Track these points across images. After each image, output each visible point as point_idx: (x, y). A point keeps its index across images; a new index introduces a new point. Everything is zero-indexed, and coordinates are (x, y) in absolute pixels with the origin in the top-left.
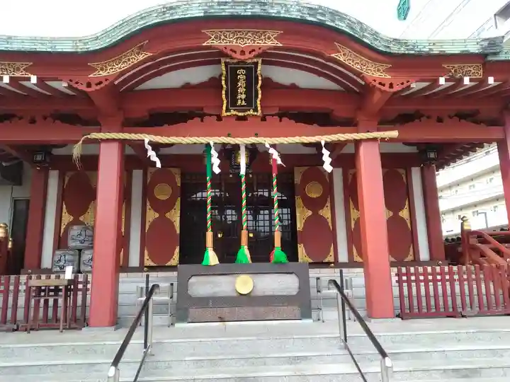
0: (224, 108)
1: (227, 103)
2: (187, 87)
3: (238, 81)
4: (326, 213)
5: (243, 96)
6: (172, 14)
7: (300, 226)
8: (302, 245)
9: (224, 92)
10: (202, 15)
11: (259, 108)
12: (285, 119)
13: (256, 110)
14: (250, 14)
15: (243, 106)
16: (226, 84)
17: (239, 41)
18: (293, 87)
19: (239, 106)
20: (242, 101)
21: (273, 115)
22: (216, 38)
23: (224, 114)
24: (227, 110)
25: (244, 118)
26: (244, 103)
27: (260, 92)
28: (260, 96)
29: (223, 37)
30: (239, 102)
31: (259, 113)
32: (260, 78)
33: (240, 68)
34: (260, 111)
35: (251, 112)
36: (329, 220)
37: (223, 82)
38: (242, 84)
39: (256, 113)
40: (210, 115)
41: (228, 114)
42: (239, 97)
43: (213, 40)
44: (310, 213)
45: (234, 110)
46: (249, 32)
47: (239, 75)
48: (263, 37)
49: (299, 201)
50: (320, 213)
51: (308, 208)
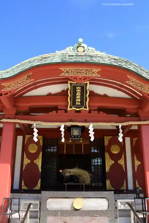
0: (69, 106)
1: (71, 103)
2: (50, 94)
3: (77, 92)
4: (121, 162)
5: (79, 100)
6: (45, 61)
7: (107, 169)
8: (109, 180)
9: (69, 98)
10: (61, 61)
11: (87, 106)
12: (101, 112)
13: (86, 107)
14: (85, 61)
15: (79, 105)
16: (71, 94)
17: (78, 74)
18: (105, 96)
19: (77, 105)
20: (78, 102)
21: (94, 110)
22: (67, 72)
23: (69, 109)
24: (71, 107)
25: (79, 111)
26: (79, 104)
27: (88, 98)
28: (88, 100)
29: (70, 72)
30: (77, 103)
31: (88, 109)
32: (88, 91)
33: (77, 86)
34: (88, 108)
35: (83, 108)
36: (124, 166)
37: (69, 93)
38: (78, 94)
39: (85, 109)
40: (61, 110)
41: (71, 109)
42: (77, 100)
43: (65, 73)
44: (113, 162)
45: (74, 107)
46: (84, 69)
47: (77, 89)
48: (91, 72)
49: (107, 155)
50: (119, 162)
51: (112, 159)
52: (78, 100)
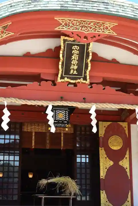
0: (59, 76)
1: (62, 72)
2: (28, 55)
3: (72, 54)
4: (124, 163)
5: (76, 67)
6: (35, 6)
7: (103, 174)
8: (104, 192)
9: (60, 63)
10: (59, 8)
11: (88, 78)
12: (108, 88)
13: (85, 79)
14: (96, 10)
15: (75, 75)
16: (63, 56)
17: (83, 29)
18: (114, 62)
19: (71, 75)
20: (74, 71)
21: (97, 84)
22: (66, 24)
23: (59, 80)
24: (62, 78)
25: (75, 85)
26: (75, 72)
27: (90, 65)
28: (89, 68)
29: (71, 25)
30: (72, 72)
31: (88, 82)
32: (91, 54)
33: (74, 45)
34: (88, 80)
35: (81, 80)
36: (128, 170)
37: (61, 56)
38: (75, 58)
39: (84, 82)
40: (47, 81)
41: (63, 80)
42: (72, 67)
43: (63, 26)
44: (112, 163)
45: (68, 78)
46: (92, 22)
47: (74, 50)
48: (102, 28)
49: (102, 152)
50: (121, 163)
51: (110, 159)
52: (74, 67)
